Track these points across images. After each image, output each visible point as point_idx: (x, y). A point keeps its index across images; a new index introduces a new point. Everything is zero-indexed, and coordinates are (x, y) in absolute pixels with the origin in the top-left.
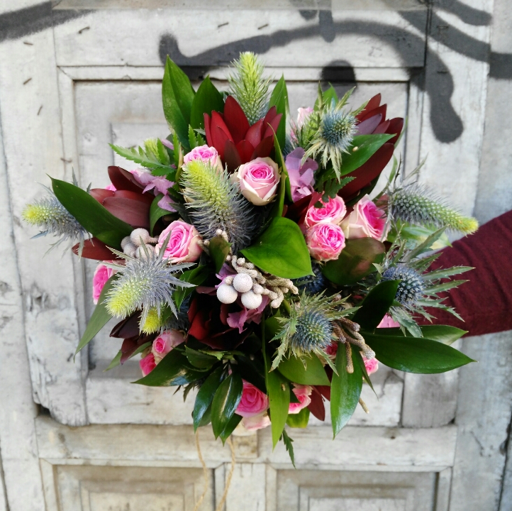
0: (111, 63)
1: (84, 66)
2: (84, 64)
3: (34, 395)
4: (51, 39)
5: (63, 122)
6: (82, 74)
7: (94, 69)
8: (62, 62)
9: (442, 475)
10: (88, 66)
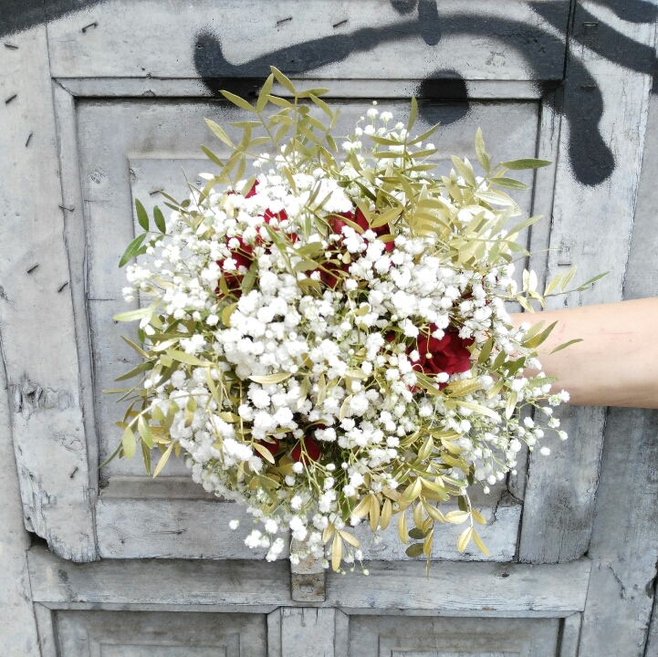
0: (129, 75)
1: (90, 78)
2: (89, 75)
3: (26, 521)
4: (43, 40)
5: (61, 155)
6: (87, 90)
7: (103, 81)
8: (59, 72)
9: (568, 622)
10: (95, 78)
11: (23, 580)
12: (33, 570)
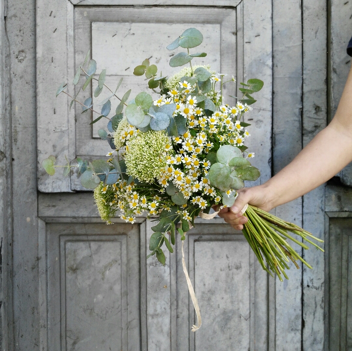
11: (322, 201)
12: (327, 196)
